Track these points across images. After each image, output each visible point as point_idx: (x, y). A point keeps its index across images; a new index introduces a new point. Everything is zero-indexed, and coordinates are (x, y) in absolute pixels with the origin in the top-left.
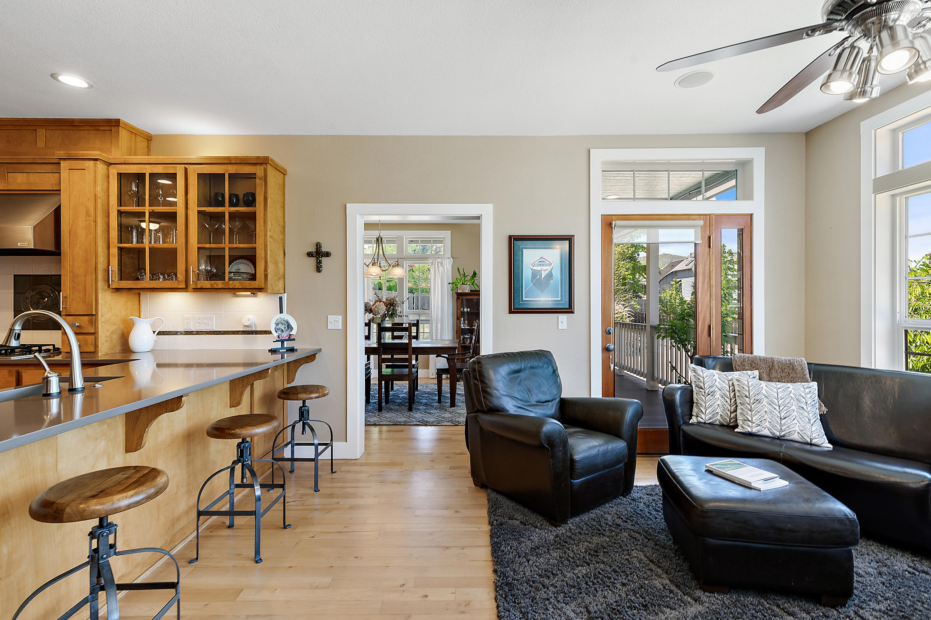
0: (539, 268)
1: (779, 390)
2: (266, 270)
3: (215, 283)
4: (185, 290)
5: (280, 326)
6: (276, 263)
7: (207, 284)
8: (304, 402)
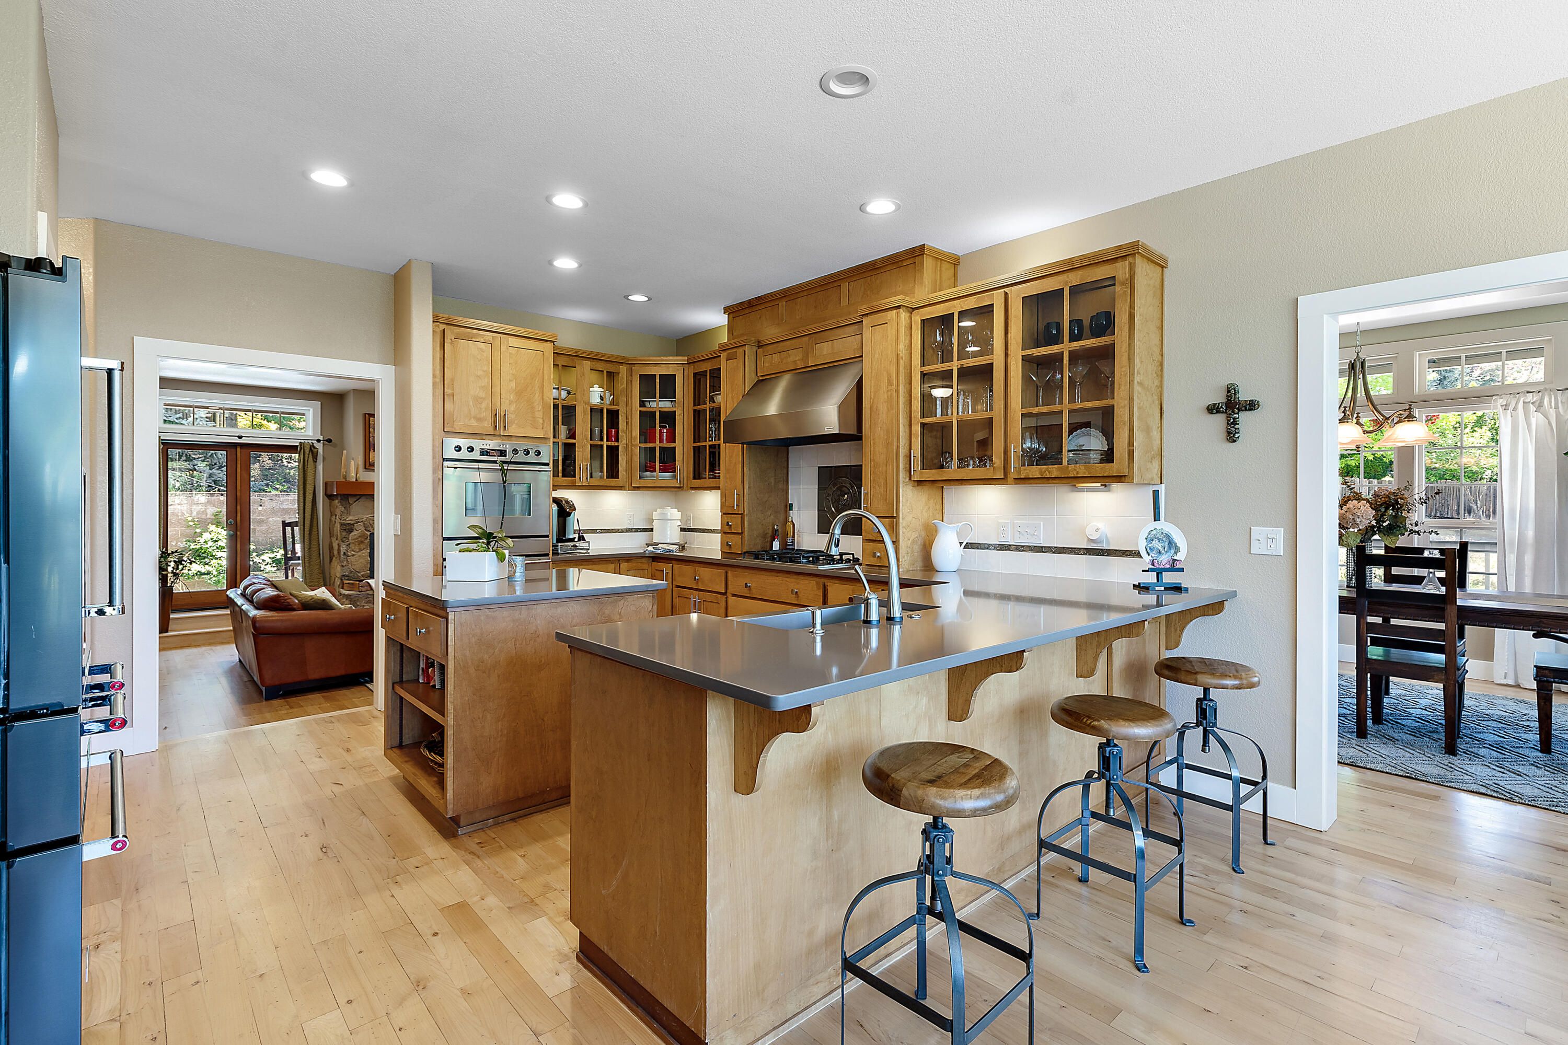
2: (1131, 444)
3: (1047, 469)
4: (1003, 481)
5: (1156, 544)
6: (1148, 430)
7: (1034, 471)
8: (1206, 691)
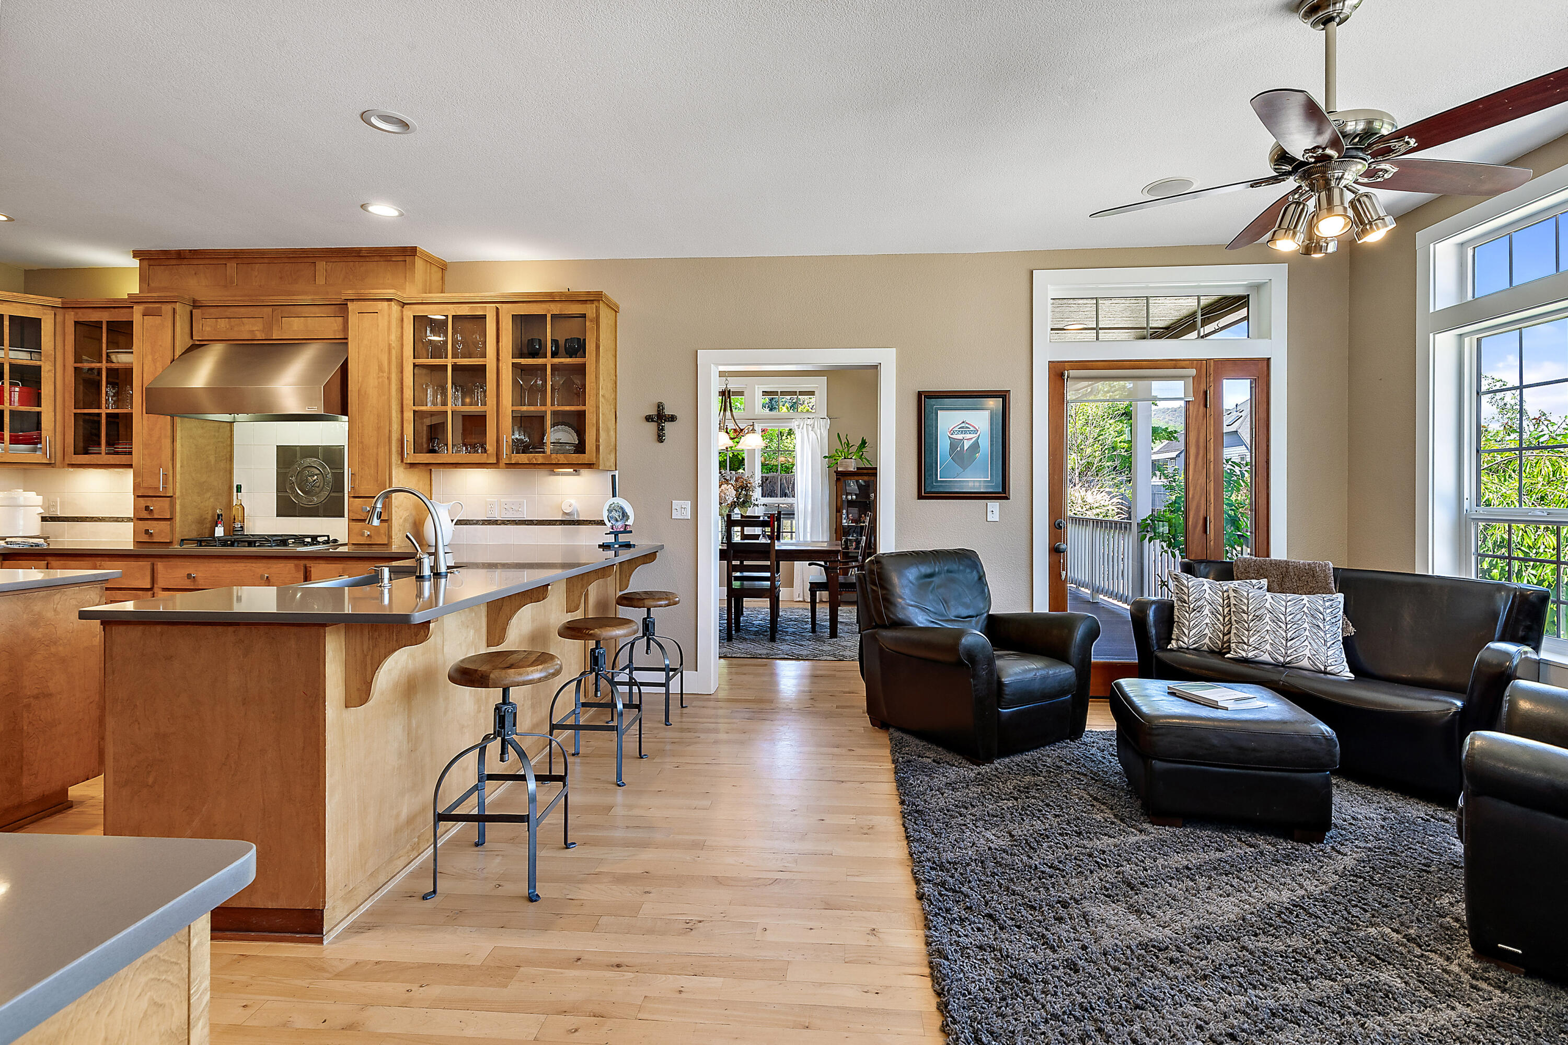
0: (960, 437)
1: (1289, 604)
2: (597, 440)
3: (534, 457)
4: (496, 466)
5: (614, 514)
6: (608, 431)
7: (523, 458)
8: (649, 610)
